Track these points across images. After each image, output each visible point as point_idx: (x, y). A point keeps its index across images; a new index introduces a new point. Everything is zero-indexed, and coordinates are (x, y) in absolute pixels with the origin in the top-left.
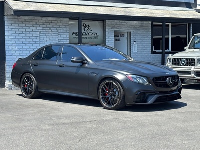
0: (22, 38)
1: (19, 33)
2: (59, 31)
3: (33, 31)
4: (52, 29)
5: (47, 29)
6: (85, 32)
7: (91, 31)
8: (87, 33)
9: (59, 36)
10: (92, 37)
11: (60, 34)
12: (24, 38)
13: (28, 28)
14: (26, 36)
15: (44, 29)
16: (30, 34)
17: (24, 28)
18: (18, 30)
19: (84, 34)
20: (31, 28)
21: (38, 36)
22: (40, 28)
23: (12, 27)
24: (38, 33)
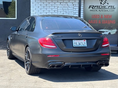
0: (43, 11)
1: (41, 7)
2: (74, 5)
3: (52, 6)
4: (68, 3)
5: (64, 3)
6: (102, 5)
7: (108, 4)
8: (103, 6)
9: (74, 9)
10: (109, 10)
11: (75, 7)
12: (45, 11)
13: (48, 3)
14: (46, 10)
15: (61, 3)
16: (49, 8)
17: (45, 3)
18: (40, 5)
19: (101, 7)
20: (50, 3)
21: (56, 9)
22: (58, 3)
23: (35, 3)
24: (56, 7)
